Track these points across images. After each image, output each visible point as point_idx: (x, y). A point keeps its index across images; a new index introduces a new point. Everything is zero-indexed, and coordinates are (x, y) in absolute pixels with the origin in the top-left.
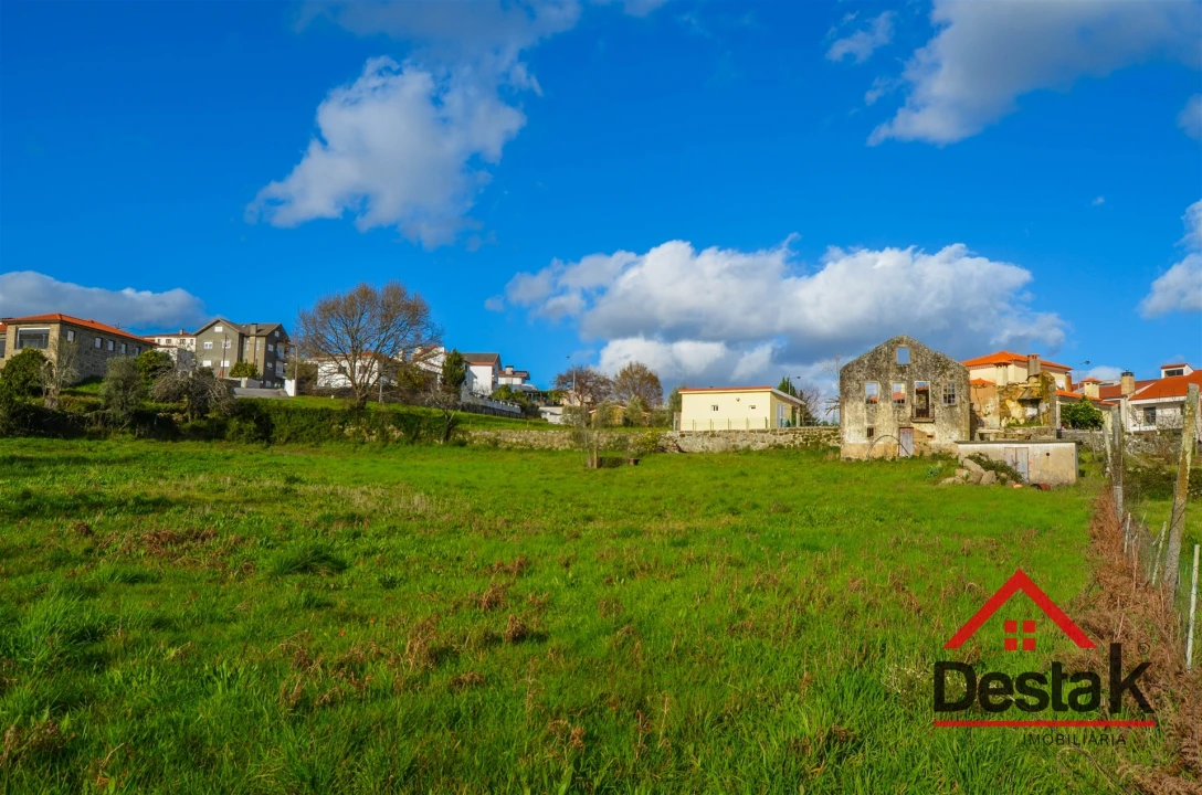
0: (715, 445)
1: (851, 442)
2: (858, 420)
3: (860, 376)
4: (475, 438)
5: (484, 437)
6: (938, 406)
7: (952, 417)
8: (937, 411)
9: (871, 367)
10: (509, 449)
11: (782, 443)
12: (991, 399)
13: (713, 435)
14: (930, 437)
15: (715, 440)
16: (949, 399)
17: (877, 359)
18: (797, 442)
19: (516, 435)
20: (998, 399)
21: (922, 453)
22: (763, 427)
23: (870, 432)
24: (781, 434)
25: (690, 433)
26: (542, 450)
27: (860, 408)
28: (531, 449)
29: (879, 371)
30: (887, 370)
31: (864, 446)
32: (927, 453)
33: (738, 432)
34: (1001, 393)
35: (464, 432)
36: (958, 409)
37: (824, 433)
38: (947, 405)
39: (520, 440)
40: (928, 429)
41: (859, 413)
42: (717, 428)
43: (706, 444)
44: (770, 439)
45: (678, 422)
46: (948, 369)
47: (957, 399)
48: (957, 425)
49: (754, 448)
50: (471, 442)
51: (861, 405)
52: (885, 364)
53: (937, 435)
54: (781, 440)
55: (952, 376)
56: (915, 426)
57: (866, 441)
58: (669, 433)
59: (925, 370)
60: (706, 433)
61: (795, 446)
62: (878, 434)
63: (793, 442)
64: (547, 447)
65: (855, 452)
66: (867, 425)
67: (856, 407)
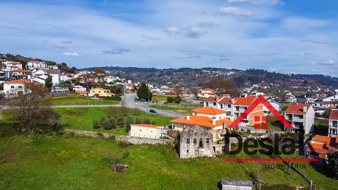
0: (141, 142)
1: (183, 154)
2: (185, 148)
3: (185, 136)
4: (66, 132)
5: (70, 132)
6: (205, 144)
7: (208, 147)
8: (204, 145)
9: (188, 134)
10: (78, 136)
11: (160, 143)
12: (214, 134)
13: (140, 139)
14: (203, 152)
15: (141, 140)
16: (208, 142)
17: (190, 132)
18: (164, 143)
19: (80, 132)
20: (216, 133)
21: (200, 156)
22: (154, 138)
23: (188, 151)
24: (160, 141)
25: (134, 137)
26: (88, 137)
27: (185, 145)
28: (85, 136)
29: (190, 135)
30: (192, 135)
31: (186, 155)
32: (202, 156)
33: (147, 138)
34: (217, 132)
35: (62, 130)
36: (210, 145)
37: (172, 142)
38: (207, 144)
39: (81, 133)
40: (202, 150)
41: (185, 146)
42: (141, 136)
43: (138, 141)
44: (157, 142)
45: (130, 133)
46: (208, 134)
47: (210, 142)
48: (209, 149)
49: (152, 144)
50: (65, 133)
51: (186, 144)
52: (192, 133)
53: (204, 152)
54: (160, 142)
55: (208, 136)
56: (199, 149)
57: (187, 154)
58: (127, 136)
59: (202, 135)
60: (138, 138)
61: (164, 144)
62: (189, 151)
63: (163, 143)
64: (90, 136)
65: (184, 156)
66: (187, 149)
67: (184, 145)
